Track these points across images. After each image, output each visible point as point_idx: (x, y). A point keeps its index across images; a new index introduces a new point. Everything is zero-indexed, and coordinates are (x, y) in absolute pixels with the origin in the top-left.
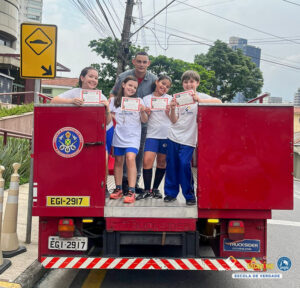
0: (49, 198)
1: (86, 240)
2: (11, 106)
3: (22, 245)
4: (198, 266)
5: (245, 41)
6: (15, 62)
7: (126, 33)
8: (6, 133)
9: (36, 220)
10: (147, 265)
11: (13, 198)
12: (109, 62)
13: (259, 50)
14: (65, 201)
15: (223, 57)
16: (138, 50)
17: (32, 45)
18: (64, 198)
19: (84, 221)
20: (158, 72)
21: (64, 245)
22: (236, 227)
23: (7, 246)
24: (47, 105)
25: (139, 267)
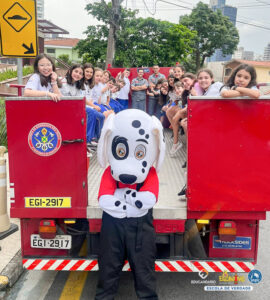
0: (27, 199)
12: (104, 24)
13: (235, 10)
14: (44, 202)
15: (204, 17)
16: (129, 13)
17: (11, 21)
18: (44, 199)
19: (66, 222)
20: (147, 32)
21: (47, 244)
25: (125, 269)
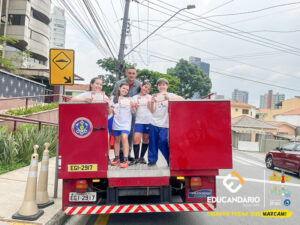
0: (69, 166)
1: (95, 194)
2: (43, 104)
3: (51, 200)
4: (171, 209)
5: (200, 59)
6: (46, 75)
7: (121, 54)
8: (40, 123)
9: (60, 181)
10: (137, 210)
11: (44, 167)
12: (111, 74)
13: (208, 65)
14: (80, 168)
15: (185, 70)
17: (57, 63)
18: (80, 166)
19: (94, 181)
21: (80, 198)
22: (196, 182)
23: (41, 200)
24: (67, 103)
25: (132, 211)
